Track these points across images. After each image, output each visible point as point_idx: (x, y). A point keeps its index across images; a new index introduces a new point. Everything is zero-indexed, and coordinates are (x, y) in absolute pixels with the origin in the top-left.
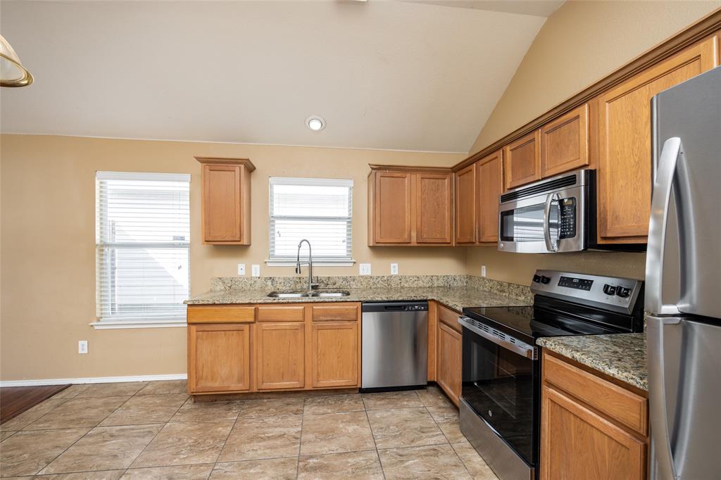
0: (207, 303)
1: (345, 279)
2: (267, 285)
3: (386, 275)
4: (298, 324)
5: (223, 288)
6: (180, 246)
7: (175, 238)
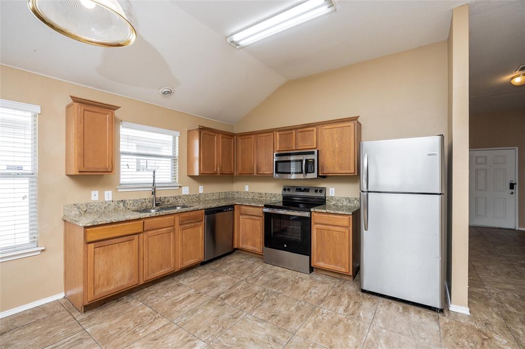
0: (105, 222)
1: (175, 198)
2: (119, 207)
3: (198, 194)
4: (171, 228)
5: (78, 213)
6: (18, 176)
7: (9, 168)
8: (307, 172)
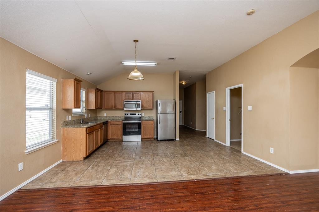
6: (47, 109)
8: (137, 108)
